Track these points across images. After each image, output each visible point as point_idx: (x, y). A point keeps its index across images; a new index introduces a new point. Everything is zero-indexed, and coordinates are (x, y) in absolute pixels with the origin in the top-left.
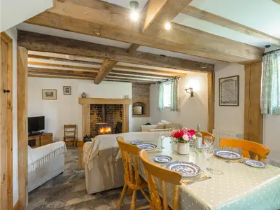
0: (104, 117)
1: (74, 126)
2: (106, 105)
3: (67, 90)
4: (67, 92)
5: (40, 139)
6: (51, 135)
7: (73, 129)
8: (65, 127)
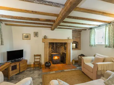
0: (55, 49)
1: (40, 55)
2: (56, 43)
3: (36, 34)
4: (36, 35)
5: (20, 64)
6: (27, 61)
7: (39, 57)
8: (35, 56)
